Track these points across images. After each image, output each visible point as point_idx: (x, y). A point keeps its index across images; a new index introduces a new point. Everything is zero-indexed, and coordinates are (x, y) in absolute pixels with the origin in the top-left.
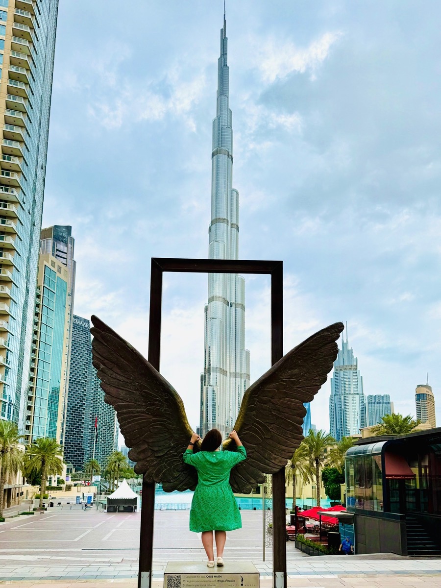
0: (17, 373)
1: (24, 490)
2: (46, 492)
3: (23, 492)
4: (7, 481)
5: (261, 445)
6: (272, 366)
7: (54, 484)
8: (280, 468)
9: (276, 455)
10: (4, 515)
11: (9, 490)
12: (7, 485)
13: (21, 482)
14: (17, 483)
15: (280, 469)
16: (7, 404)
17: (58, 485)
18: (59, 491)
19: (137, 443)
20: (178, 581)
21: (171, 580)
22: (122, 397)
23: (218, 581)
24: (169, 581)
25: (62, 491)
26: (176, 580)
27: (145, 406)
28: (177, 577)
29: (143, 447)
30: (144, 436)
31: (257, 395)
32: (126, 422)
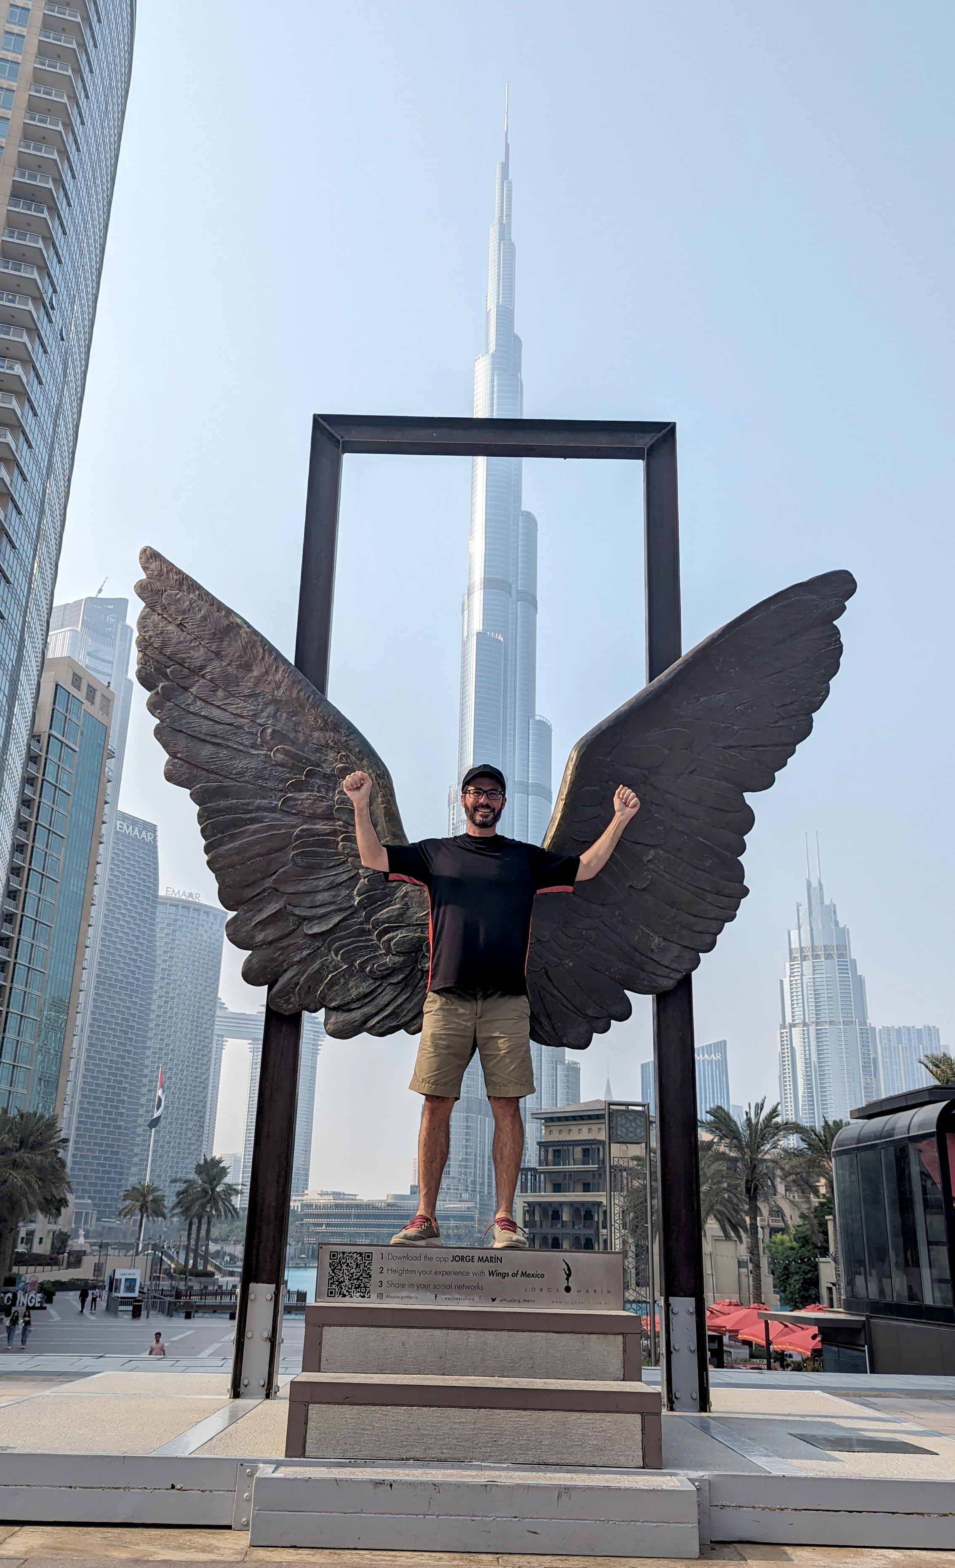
2: (16, 1269)
5: (619, 909)
7: (40, 1250)
8: (679, 976)
9: (664, 939)
15: (679, 982)
18: (48, 1268)
19: (253, 897)
20: (361, 1268)
21: (341, 1265)
22: (215, 764)
23: (491, 1273)
24: (335, 1269)
25: (57, 1267)
26: (357, 1264)
27: (281, 791)
28: (359, 1258)
29: (272, 908)
30: (274, 877)
31: (608, 760)
32: (225, 836)
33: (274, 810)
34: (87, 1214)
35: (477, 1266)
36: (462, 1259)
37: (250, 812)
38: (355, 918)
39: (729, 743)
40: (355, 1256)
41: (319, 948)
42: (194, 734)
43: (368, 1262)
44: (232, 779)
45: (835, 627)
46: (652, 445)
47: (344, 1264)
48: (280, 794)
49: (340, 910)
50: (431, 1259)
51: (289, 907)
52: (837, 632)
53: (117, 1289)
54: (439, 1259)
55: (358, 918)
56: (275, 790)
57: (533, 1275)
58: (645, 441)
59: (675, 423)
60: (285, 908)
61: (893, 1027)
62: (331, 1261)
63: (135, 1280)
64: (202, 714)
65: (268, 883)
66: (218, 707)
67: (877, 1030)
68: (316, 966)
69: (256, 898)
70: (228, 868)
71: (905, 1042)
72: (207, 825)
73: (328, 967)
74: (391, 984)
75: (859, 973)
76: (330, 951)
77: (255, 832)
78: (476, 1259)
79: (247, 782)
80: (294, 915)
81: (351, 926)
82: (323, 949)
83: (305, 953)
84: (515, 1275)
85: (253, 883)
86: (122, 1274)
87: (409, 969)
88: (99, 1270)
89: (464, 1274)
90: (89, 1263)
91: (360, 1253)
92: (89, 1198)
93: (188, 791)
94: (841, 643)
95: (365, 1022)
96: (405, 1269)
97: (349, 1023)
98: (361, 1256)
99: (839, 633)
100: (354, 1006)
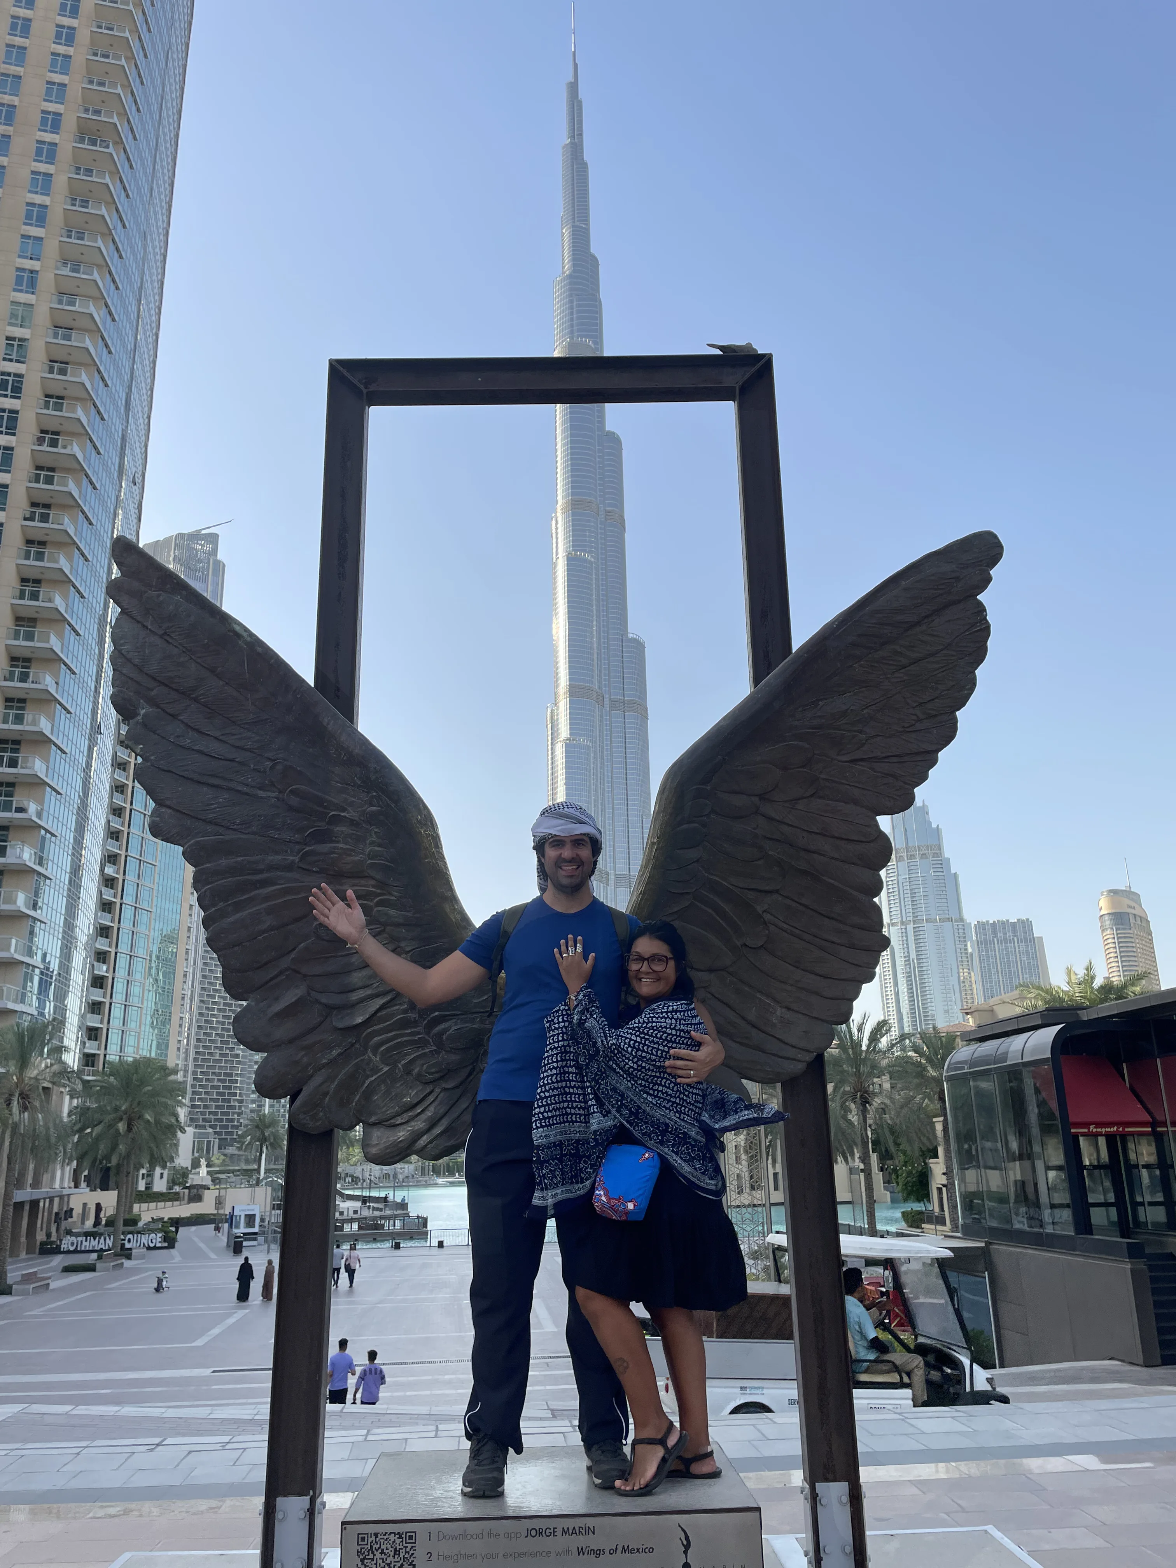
0: (66, 888)
1: (76, 1205)
2: (136, 1207)
3: (72, 1210)
4: (30, 1180)
5: (731, 974)
6: (755, 686)
7: (160, 1185)
8: (810, 1057)
9: (788, 1009)
10: (13, 1275)
11: (34, 1204)
12: (29, 1190)
13: (68, 1182)
14: (57, 1185)
15: (810, 1065)
16: (37, 971)
17: (170, 1188)
18: (169, 1204)
19: (267, 983)
20: (402, 1555)
21: (373, 1553)
22: (214, 813)
23: (581, 1551)
24: (365, 1558)
25: (177, 1203)
26: (395, 1550)
27: (298, 843)
28: (398, 1541)
29: (290, 997)
30: (293, 955)
31: (709, 788)
32: (229, 905)
33: (289, 868)
34: (209, 1143)
35: (561, 1541)
36: (540, 1532)
37: (261, 871)
38: (396, 1005)
39: (858, 755)
40: (392, 1537)
41: (353, 1045)
42: (186, 774)
43: (410, 1546)
44: (234, 830)
45: (980, 604)
46: (745, 382)
47: (377, 1550)
48: (297, 847)
49: (377, 996)
50: (497, 1535)
51: (313, 993)
52: (981, 609)
53: (238, 1227)
54: (508, 1536)
55: (400, 1004)
56: (290, 842)
57: (638, 1550)
58: (734, 378)
59: (771, 355)
60: (309, 994)
61: (988, 921)
62: (359, 1548)
63: (254, 1215)
64: (196, 748)
65: (286, 962)
66: (216, 738)
67: (973, 926)
68: (349, 1068)
69: (272, 983)
70: (234, 946)
71: (1000, 935)
72: (205, 892)
73: (364, 1070)
74: (445, 1090)
75: (953, 871)
76: (366, 1050)
77: (267, 898)
78: (559, 1532)
79: (254, 833)
80: (321, 1003)
81: (393, 1015)
82: (357, 1046)
83: (335, 1053)
84: (613, 1551)
85: (266, 964)
86: (241, 1212)
87: (467, 1070)
88: (220, 1203)
89: (544, 1554)
90: (210, 1197)
91: (399, 1533)
92: (211, 1126)
93: (181, 849)
94: (987, 622)
95: (415, 1141)
96: (463, 1552)
97: (395, 1144)
98: (400, 1537)
99: (985, 610)
100: (399, 1120)
